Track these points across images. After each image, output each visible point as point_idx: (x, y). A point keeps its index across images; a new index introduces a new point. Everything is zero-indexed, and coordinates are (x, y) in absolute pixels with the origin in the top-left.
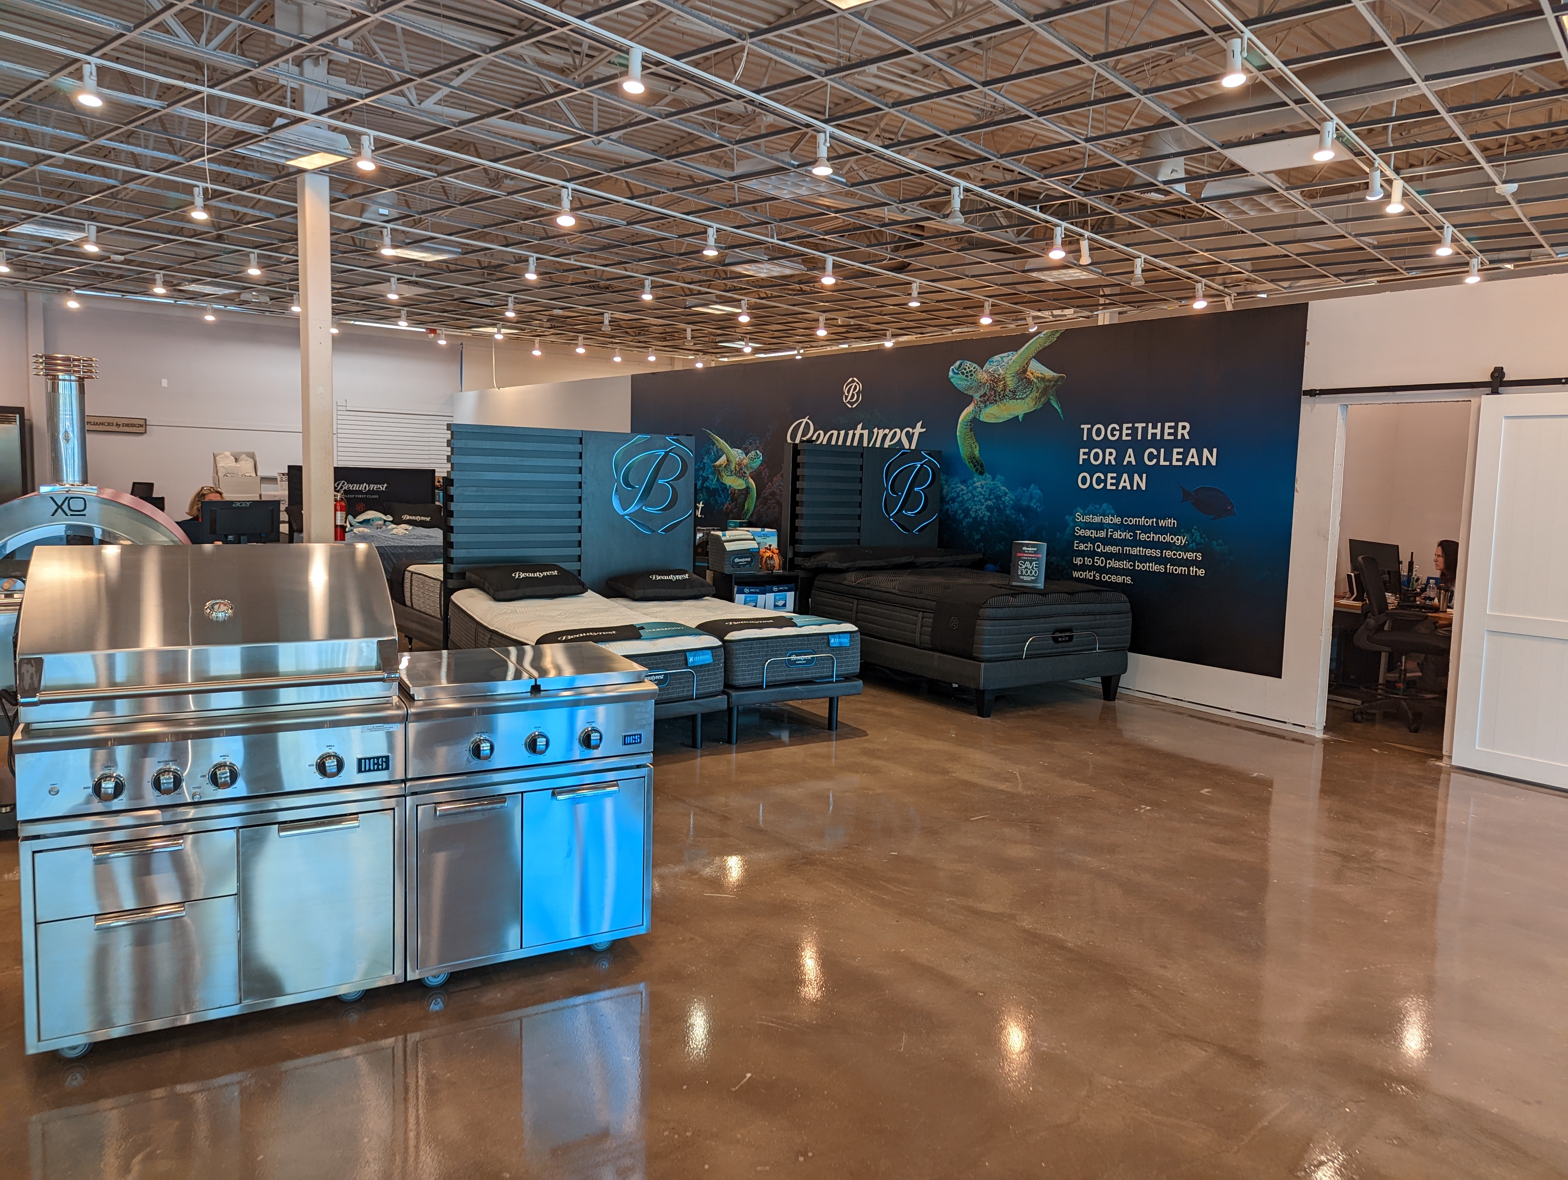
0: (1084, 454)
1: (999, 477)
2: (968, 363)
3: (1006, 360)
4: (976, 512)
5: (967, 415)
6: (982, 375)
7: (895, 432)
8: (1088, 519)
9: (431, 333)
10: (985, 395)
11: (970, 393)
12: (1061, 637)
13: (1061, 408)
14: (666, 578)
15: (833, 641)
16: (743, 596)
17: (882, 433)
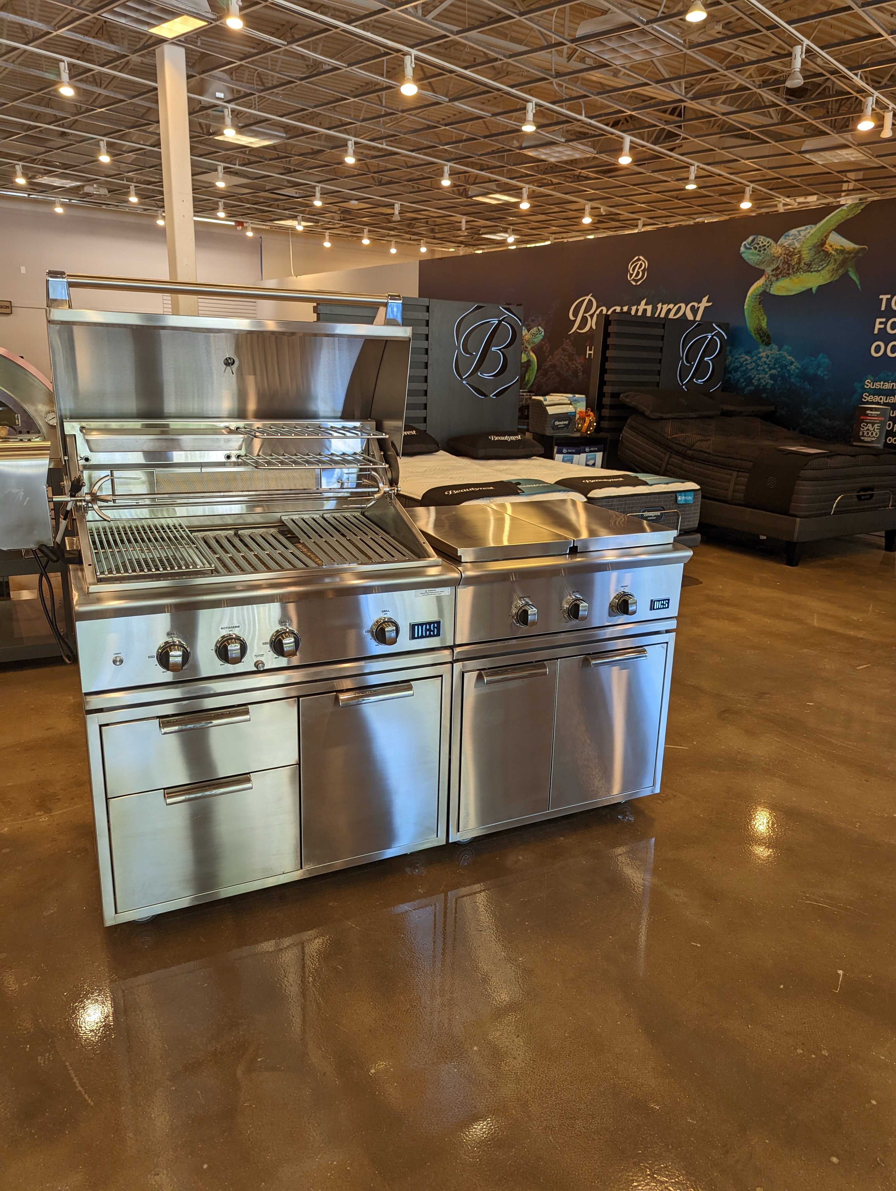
0: (881, 323)
1: (786, 347)
2: (762, 238)
3: (803, 233)
4: (759, 380)
5: (757, 288)
6: (776, 249)
7: (680, 307)
8: (878, 385)
9: (239, 226)
10: (778, 268)
11: (762, 267)
12: (864, 495)
13: (860, 279)
14: (502, 438)
15: (681, 499)
16: (561, 456)
17: (665, 307)
